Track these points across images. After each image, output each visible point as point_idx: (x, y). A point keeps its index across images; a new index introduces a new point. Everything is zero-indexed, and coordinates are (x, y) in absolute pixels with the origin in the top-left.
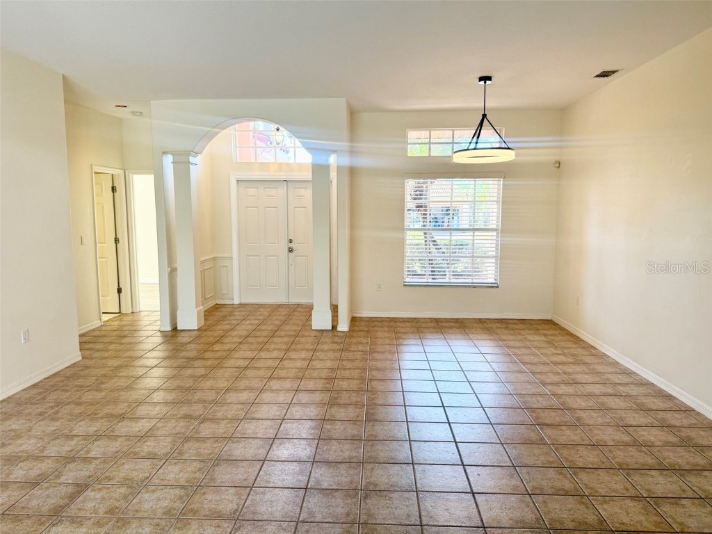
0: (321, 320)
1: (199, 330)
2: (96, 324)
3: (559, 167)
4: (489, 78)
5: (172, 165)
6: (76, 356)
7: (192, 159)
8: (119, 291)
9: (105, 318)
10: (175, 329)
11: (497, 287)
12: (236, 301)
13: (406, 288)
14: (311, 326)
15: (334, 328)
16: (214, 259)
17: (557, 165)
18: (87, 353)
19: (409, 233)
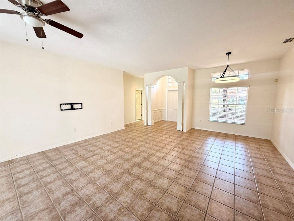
0: (179, 128)
1: (152, 126)
2: (135, 122)
3: (277, 81)
4: (230, 53)
5: (148, 88)
6: (124, 128)
7: (152, 86)
8: (142, 115)
9: (137, 120)
10: (147, 125)
11: (245, 125)
12: (166, 120)
13: (209, 122)
14: (176, 129)
15: (182, 130)
16: (162, 109)
17: (276, 81)
18: (126, 127)
19: (211, 105)
